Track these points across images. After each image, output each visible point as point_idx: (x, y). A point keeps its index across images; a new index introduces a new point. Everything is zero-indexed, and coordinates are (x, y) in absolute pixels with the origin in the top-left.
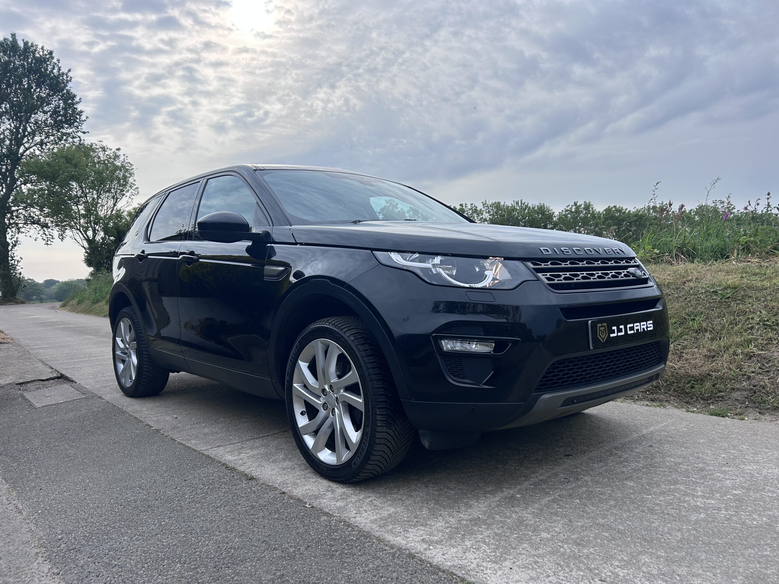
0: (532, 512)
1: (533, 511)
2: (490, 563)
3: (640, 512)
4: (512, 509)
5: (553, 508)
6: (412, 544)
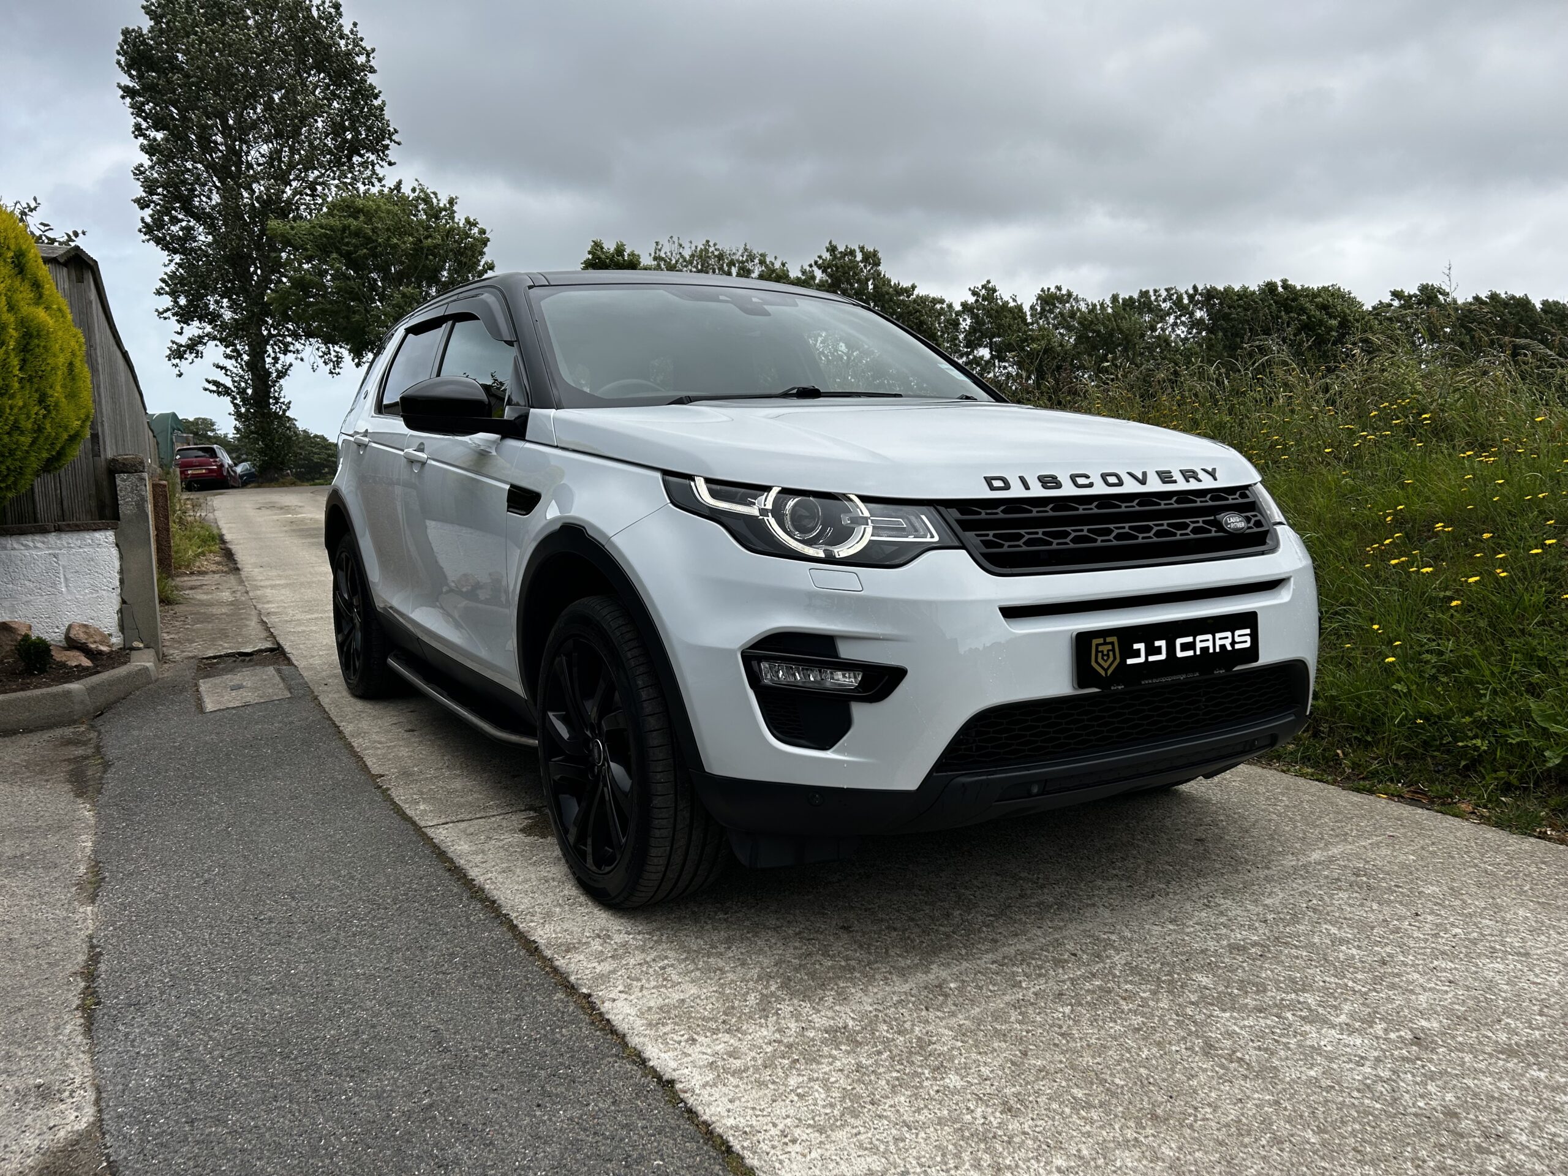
0: (959, 1025)
2: (809, 1131)
6: (686, 1071)
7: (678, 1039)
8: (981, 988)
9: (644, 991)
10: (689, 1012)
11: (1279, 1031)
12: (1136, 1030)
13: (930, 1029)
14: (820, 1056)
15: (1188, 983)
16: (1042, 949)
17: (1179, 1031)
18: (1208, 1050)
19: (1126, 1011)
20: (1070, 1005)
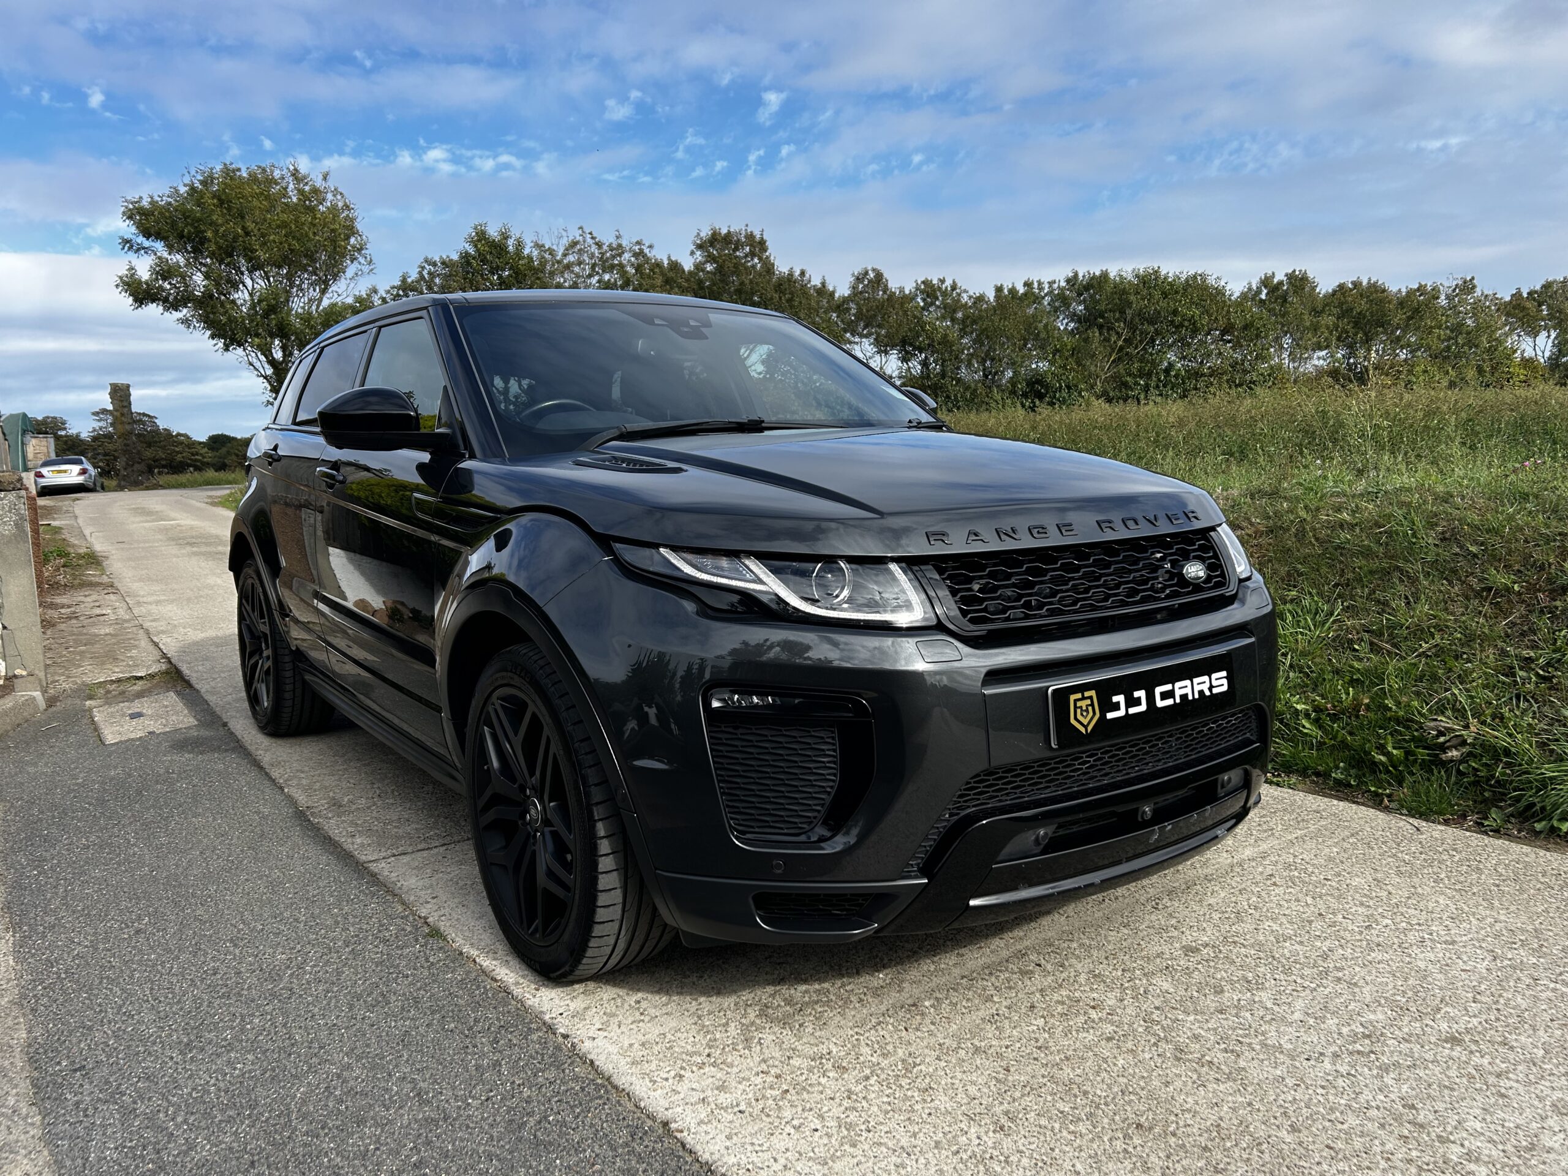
1: (942, 1041)
3: (1156, 1057)
4: (904, 1034)
5: (985, 1038)
7: (665, 1076)
8: (955, 1005)
9: (623, 1027)
10: (671, 1047)
11: (1241, 1032)
12: (1109, 1039)
13: (912, 1050)
14: (810, 1085)
15: (1150, 988)
16: (1007, 961)
17: (1149, 1037)
18: (1179, 1055)
19: (1097, 1020)
20: (1043, 1017)
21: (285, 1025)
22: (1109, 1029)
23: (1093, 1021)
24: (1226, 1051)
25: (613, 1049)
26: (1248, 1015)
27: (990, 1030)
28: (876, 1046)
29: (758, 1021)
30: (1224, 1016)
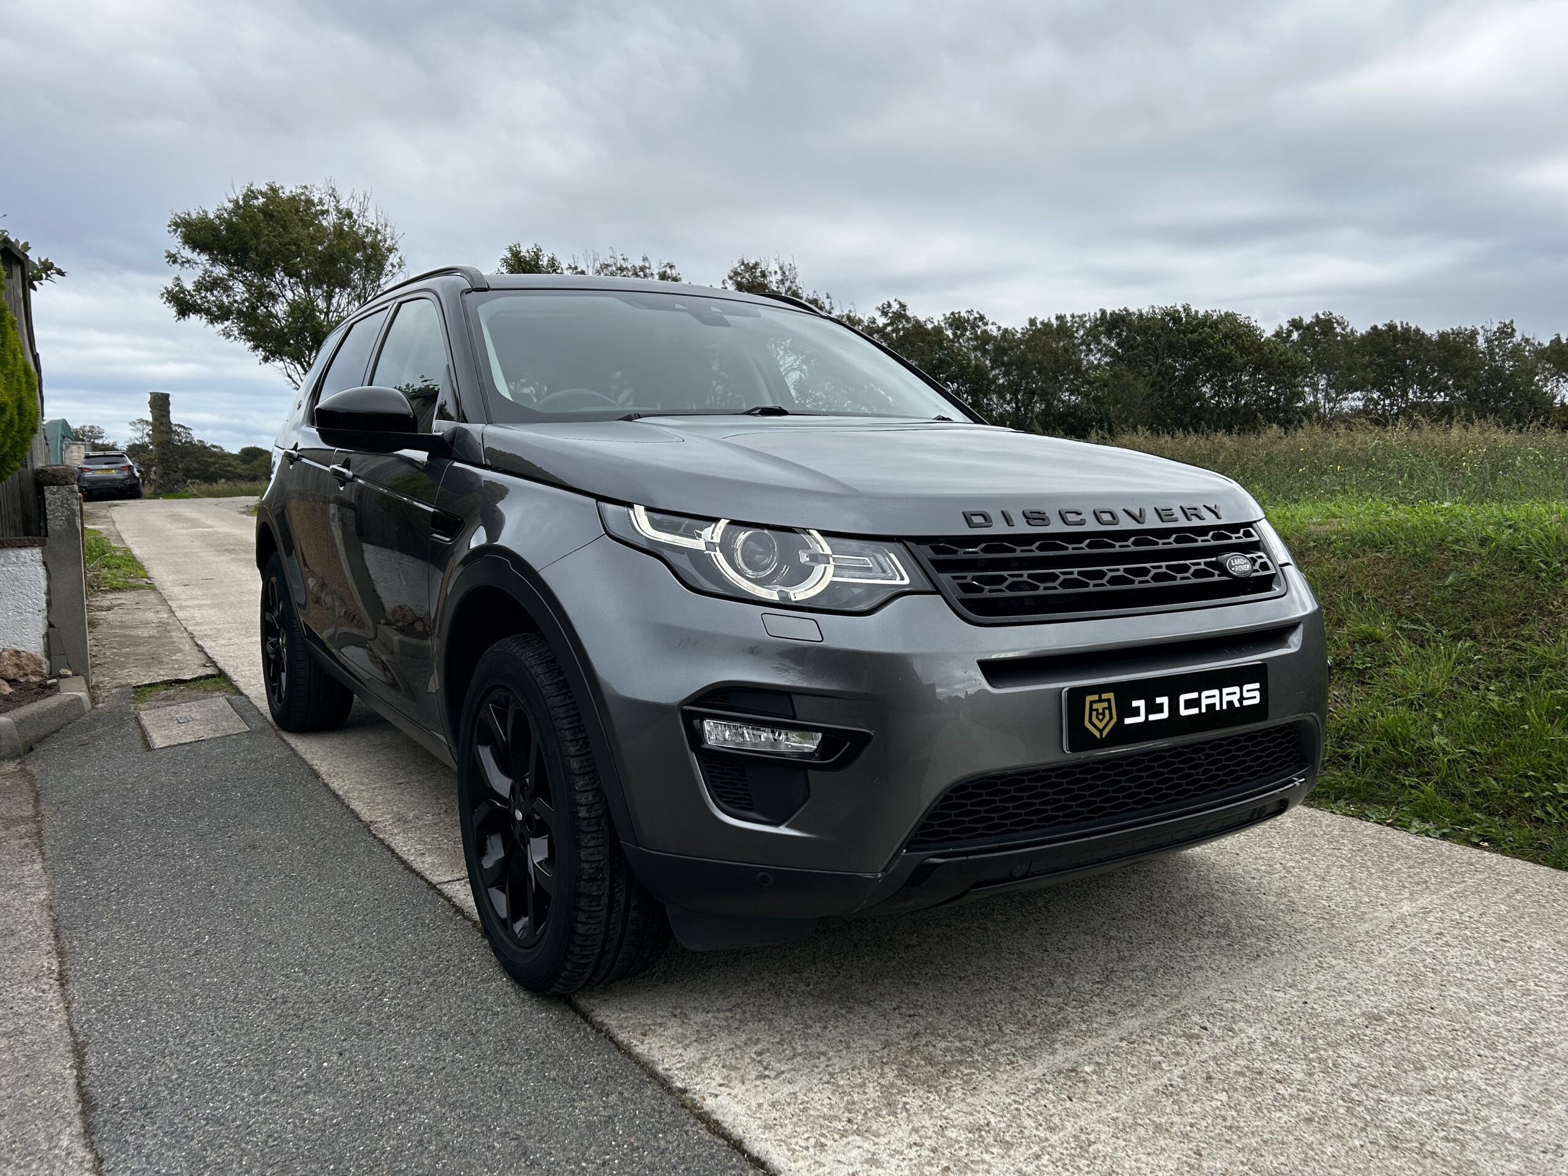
0: (1113, 1119)
1: (1115, 1115)
3: (1368, 1145)
4: (1068, 1104)
5: (1163, 1114)
7: (804, 1144)
8: (1119, 1071)
9: (747, 1083)
10: (805, 1110)
11: (1458, 1117)
12: (1309, 1120)
13: (1082, 1122)
14: (972, 1162)
15: (1340, 1061)
16: (1167, 1022)
17: (1354, 1121)
18: (1394, 1143)
19: (1287, 1096)
20: (1223, 1090)
21: (367, 1065)
22: (1305, 1109)
23: (1284, 1098)
24: (1446, 1139)
25: (739, 1109)
26: (1460, 1096)
27: (1167, 1104)
28: (1039, 1117)
29: (899, 1083)
30: (1433, 1098)
